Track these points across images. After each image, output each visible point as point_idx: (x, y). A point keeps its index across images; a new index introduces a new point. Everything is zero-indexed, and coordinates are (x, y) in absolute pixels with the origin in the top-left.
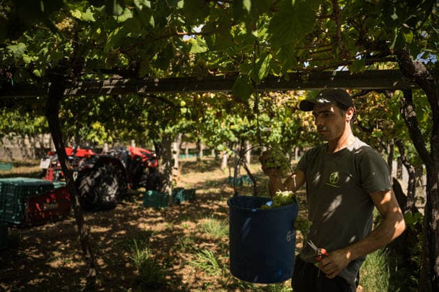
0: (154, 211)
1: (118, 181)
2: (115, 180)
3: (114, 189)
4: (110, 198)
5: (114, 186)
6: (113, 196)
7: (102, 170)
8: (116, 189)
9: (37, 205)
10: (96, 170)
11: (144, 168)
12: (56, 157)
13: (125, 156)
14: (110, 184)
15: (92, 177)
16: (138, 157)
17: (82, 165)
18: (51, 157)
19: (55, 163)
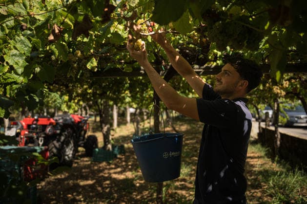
0: (106, 164)
1: (74, 143)
2: (72, 142)
3: (71, 149)
4: (69, 157)
5: (70, 147)
6: (70, 156)
7: (65, 134)
8: (73, 149)
9: (29, 168)
10: (60, 135)
11: (82, 131)
12: (20, 126)
13: (69, 122)
14: (68, 145)
15: (58, 141)
16: (79, 122)
17: (49, 131)
18: (15, 126)
19: (18, 131)
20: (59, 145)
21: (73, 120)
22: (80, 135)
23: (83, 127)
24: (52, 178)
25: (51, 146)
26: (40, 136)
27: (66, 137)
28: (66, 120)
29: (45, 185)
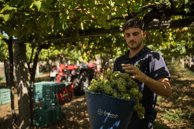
1: (89, 80)
2: (87, 79)
8: (88, 83)
10: (80, 75)
11: (94, 72)
12: (58, 70)
13: (86, 67)
14: (85, 81)
15: (79, 79)
16: (92, 68)
17: (74, 73)
18: (55, 70)
19: (57, 73)
20: (80, 81)
21: (88, 66)
22: (93, 75)
23: (95, 70)
24: (75, 101)
25: (75, 82)
26: (69, 76)
27: (83, 76)
28: (84, 66)
29: (70, 105)
